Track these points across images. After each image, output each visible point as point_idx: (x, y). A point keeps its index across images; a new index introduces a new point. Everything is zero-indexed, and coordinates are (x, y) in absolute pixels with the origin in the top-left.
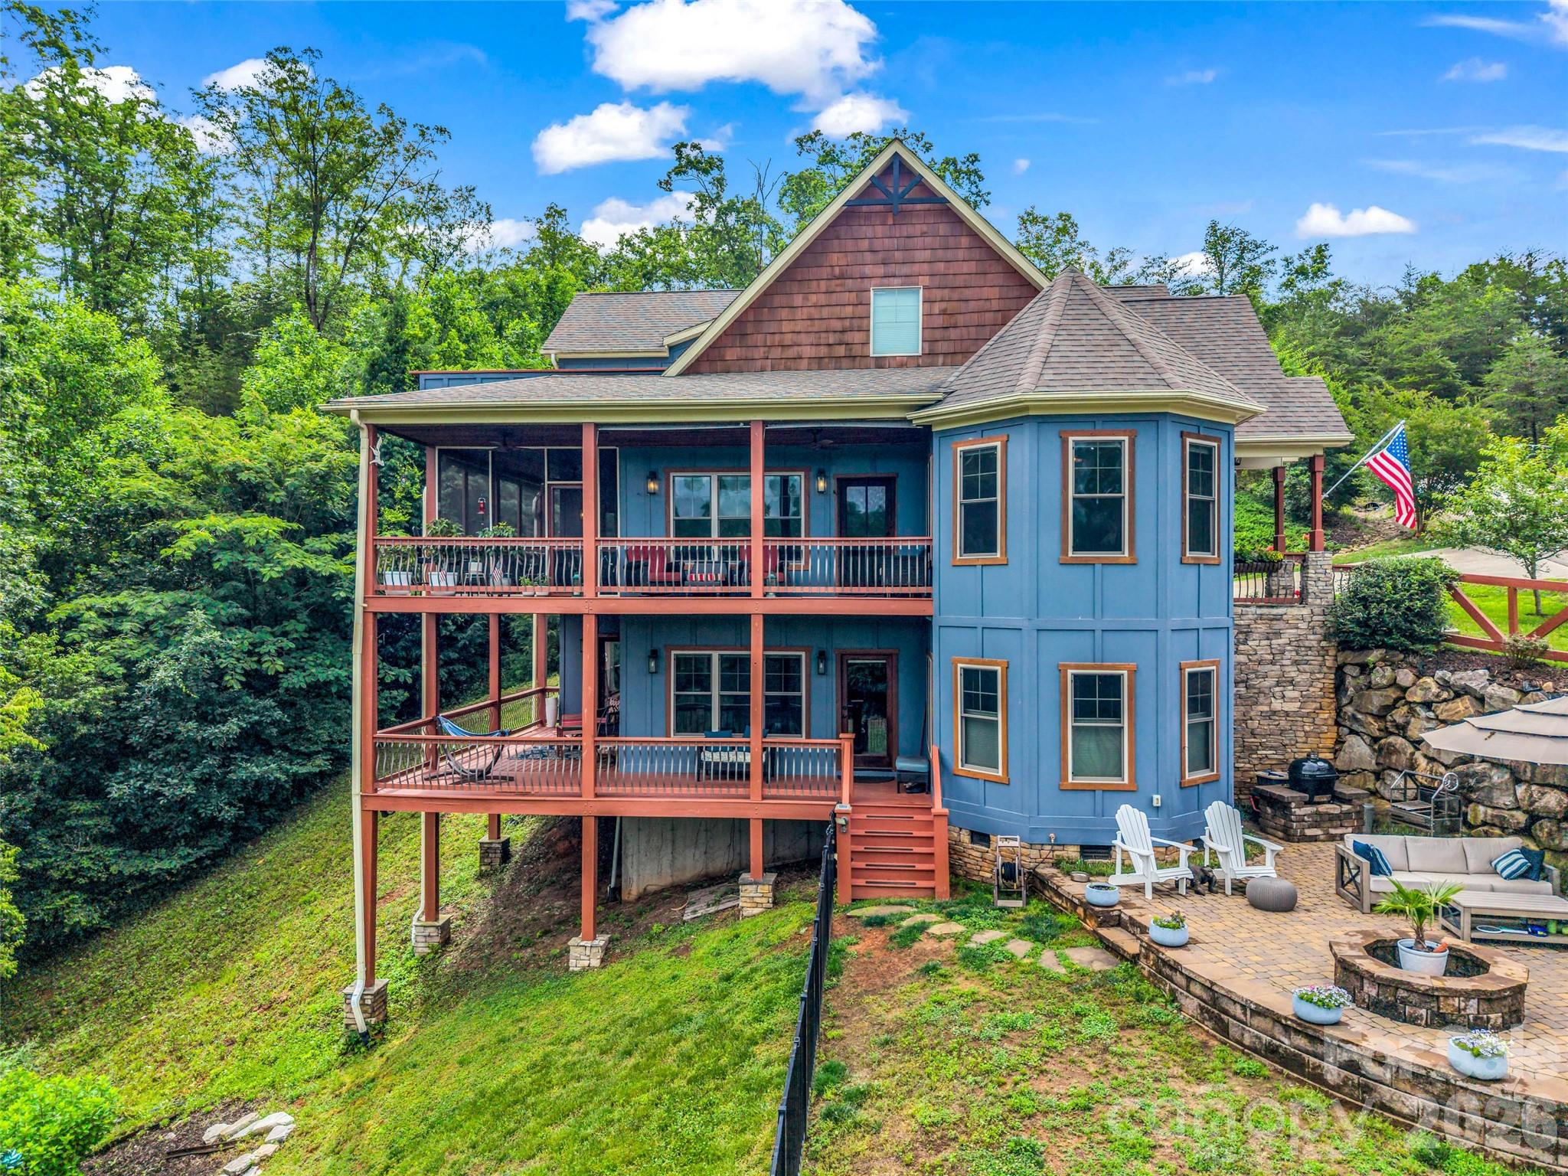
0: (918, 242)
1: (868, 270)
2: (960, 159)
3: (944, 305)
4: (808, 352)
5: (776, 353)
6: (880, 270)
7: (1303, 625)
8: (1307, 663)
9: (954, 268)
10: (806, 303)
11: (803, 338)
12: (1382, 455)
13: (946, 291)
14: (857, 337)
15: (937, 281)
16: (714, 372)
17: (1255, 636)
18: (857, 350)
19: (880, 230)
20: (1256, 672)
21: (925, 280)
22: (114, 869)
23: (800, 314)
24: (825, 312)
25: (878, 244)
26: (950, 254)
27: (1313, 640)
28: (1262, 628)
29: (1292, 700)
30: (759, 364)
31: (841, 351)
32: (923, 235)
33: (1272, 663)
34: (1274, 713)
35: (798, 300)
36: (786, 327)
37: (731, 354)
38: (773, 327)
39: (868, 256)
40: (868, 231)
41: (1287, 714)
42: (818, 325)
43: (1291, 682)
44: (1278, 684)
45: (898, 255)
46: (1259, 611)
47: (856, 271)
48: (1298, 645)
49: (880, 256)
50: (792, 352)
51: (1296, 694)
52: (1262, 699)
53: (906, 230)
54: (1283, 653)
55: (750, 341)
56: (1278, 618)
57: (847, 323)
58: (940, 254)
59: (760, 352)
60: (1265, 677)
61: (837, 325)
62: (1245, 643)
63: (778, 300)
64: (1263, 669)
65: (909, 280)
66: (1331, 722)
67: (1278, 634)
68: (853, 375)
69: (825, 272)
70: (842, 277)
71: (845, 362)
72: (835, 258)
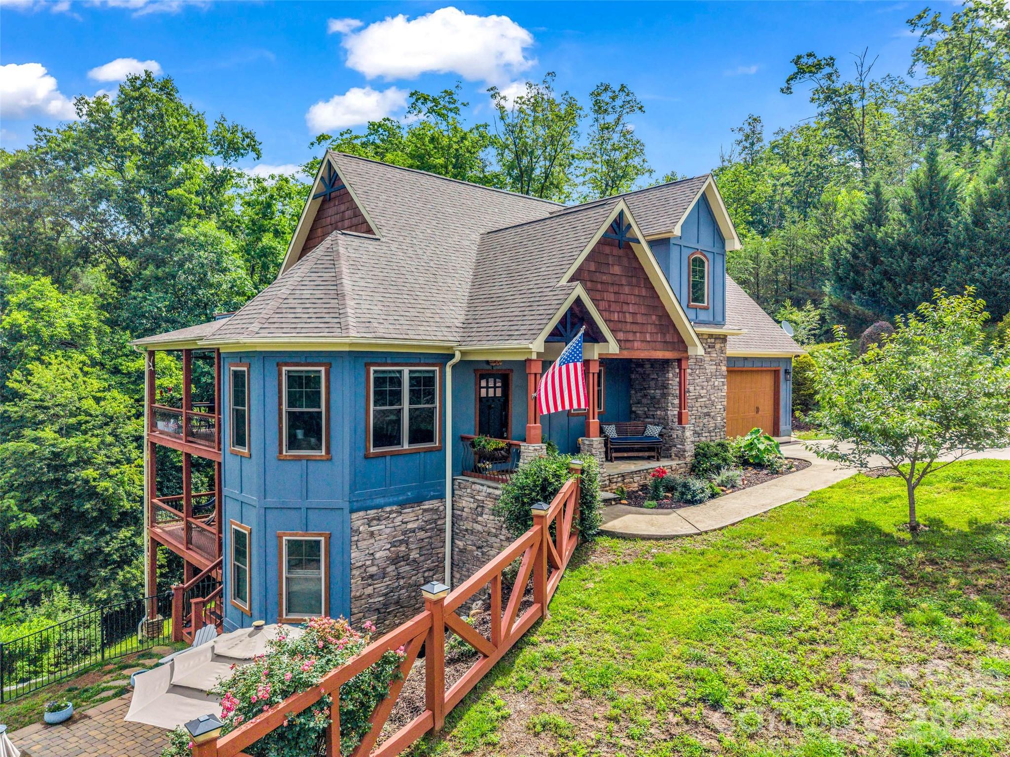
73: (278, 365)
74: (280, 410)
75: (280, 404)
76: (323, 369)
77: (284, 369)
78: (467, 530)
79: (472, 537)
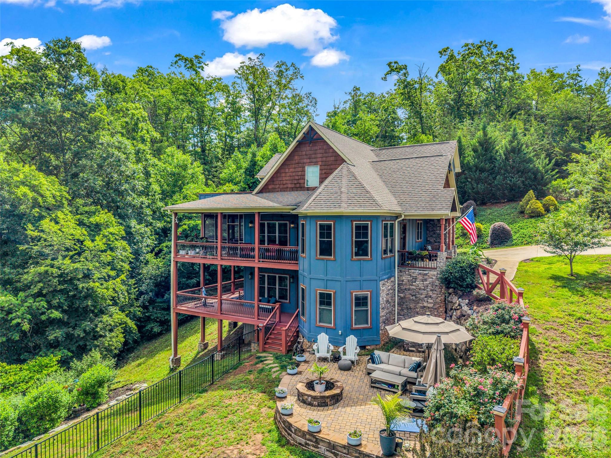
0: (319, 151)
1: (305, 161)
2: (504, 52)
3: (325, 171)
4: (290, 186)
5: (282, 186)
6: (308, 161)
7: (434, 278)
8: (436, 291)
9: (328, 159)
10: (290, 171)
11: (288, 182)
12: (465, 218)
13: (326, 167)
14: (302, 181)
15: (324, 163)
16: (266, 192)
17: (418, 280)
18: (302, 185)
19: (308, 148)
20: (418, 292)
21: (320, 163)
22: (166, 318)
23: (288, 175)
24: (294, 174)
25: (308, 153)
26: (327, 155)
27: (437, 283)
28: (421, 277)
29: (430, 303)
30: (277, 189)
31: (298, 185)
32: (320, 149)
33: (424, 290)
34: (425, 307)
35: (287, 171)
36: (284, 178)
37: (270, 187)
38: (280, 179)
39: (305, 157)
40: (305, 149)
41: (429, 308)
42: (292, 178)
43: (430, 297)
44: (426, 297)
45: (313, 156)
46: (420, 272)
47: (302, 161)
48: (432, 284)
49: (308, 156)
50: (285, 186)
51: (432, 301)
52: (420, 302)
53: (316, 148)
54: (427, 286)
55: (275, 183)
56: (426, 275)
57: (300, 177)
58: (325, 155)
59: (278, 186)
60: (422, 294)
61: (297, 178)
62: (415, 282)
63: (282, 171)
64: (421, 292)
65: (316, 163)
66: (443, 312)
67: (426, 280)
68: (301, 192)
69: (294, 162)
70: (298, 163)
71: (299, 189)
72: (296, 157)
73: (351, 221)
74: (352, 240)
75: (352, 237)
76: (369, 223)
77: (354, 223)
78: (405, 289)
79: (410, 292)
